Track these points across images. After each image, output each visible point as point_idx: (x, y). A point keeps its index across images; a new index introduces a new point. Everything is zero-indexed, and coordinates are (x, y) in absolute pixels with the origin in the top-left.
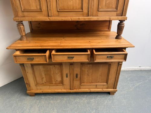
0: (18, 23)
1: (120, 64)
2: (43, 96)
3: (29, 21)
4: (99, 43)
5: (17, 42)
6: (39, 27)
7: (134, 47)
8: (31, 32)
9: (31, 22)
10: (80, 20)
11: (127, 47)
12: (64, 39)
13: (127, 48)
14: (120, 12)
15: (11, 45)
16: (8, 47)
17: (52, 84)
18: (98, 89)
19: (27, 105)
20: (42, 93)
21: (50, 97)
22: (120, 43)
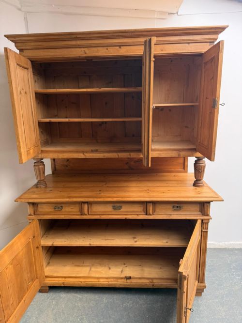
0: (35, 161)
1: (204, 232)
2: (63, 293)
3: (51, 159)
4: (163, 193)
5: (31, 190)
6: (67, 166)
7: (223, 201)
8: (53, 173)
9: (54, 160)
10: (132, 157)
11: (212, 201)
12: (107, 185)
13: (211, 203)
15: (22, 195)
16: (17, 199)
19: (34, 309)
20: (62, 285)
21: (76, 295)
22: (199, 193)
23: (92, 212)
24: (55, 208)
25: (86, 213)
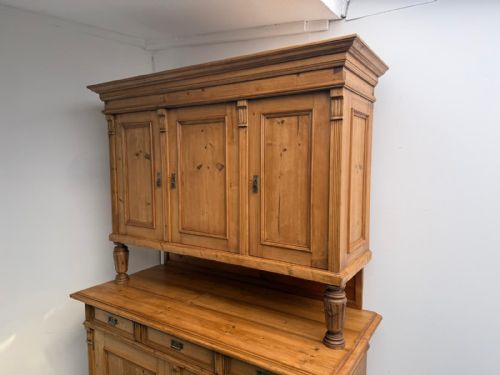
8: (165, 263)
14: (320, 258)
23: (146, 339)
24: (110, 319)
25: (139, 339)
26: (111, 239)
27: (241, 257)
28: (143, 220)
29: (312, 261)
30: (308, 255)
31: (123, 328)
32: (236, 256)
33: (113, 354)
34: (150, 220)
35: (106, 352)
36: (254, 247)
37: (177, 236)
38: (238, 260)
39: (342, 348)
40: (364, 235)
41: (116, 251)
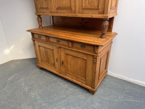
6: (57, 22)
10: (69, 16)
14: (102, 10)
17: (49, 63)
18: (79, 81)
23: (50, 41)
24: (39, 37)
25: (48, 41)
26: (36, 14)
27: (76, 14)
28: (45, 6)
29: (99, 12)
30: (98, 10)
31: (43, 39)
32: (75, 14)
33: (41, 46)
34: (47, 6)
35: (39, 46)
36: (80, 10)
37: (56, 10)
38: (75, 15)
39: (106, 38)
40: (116, 6)
41: (38, 18)
